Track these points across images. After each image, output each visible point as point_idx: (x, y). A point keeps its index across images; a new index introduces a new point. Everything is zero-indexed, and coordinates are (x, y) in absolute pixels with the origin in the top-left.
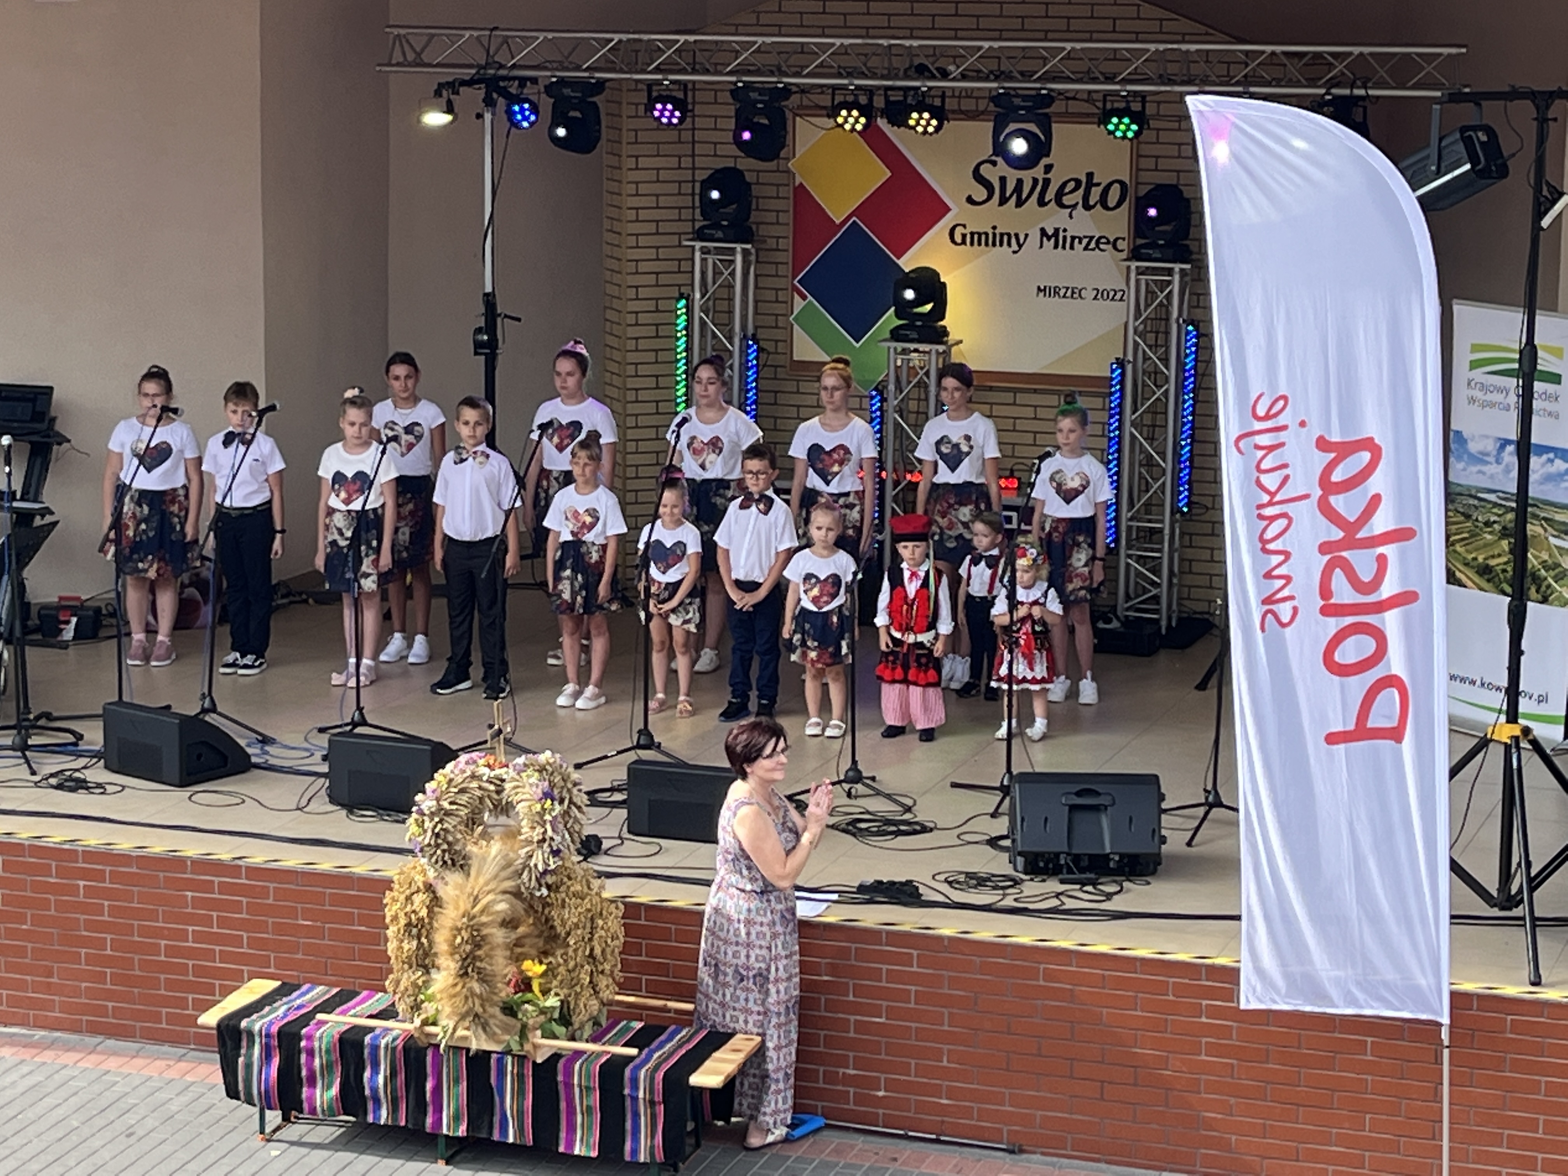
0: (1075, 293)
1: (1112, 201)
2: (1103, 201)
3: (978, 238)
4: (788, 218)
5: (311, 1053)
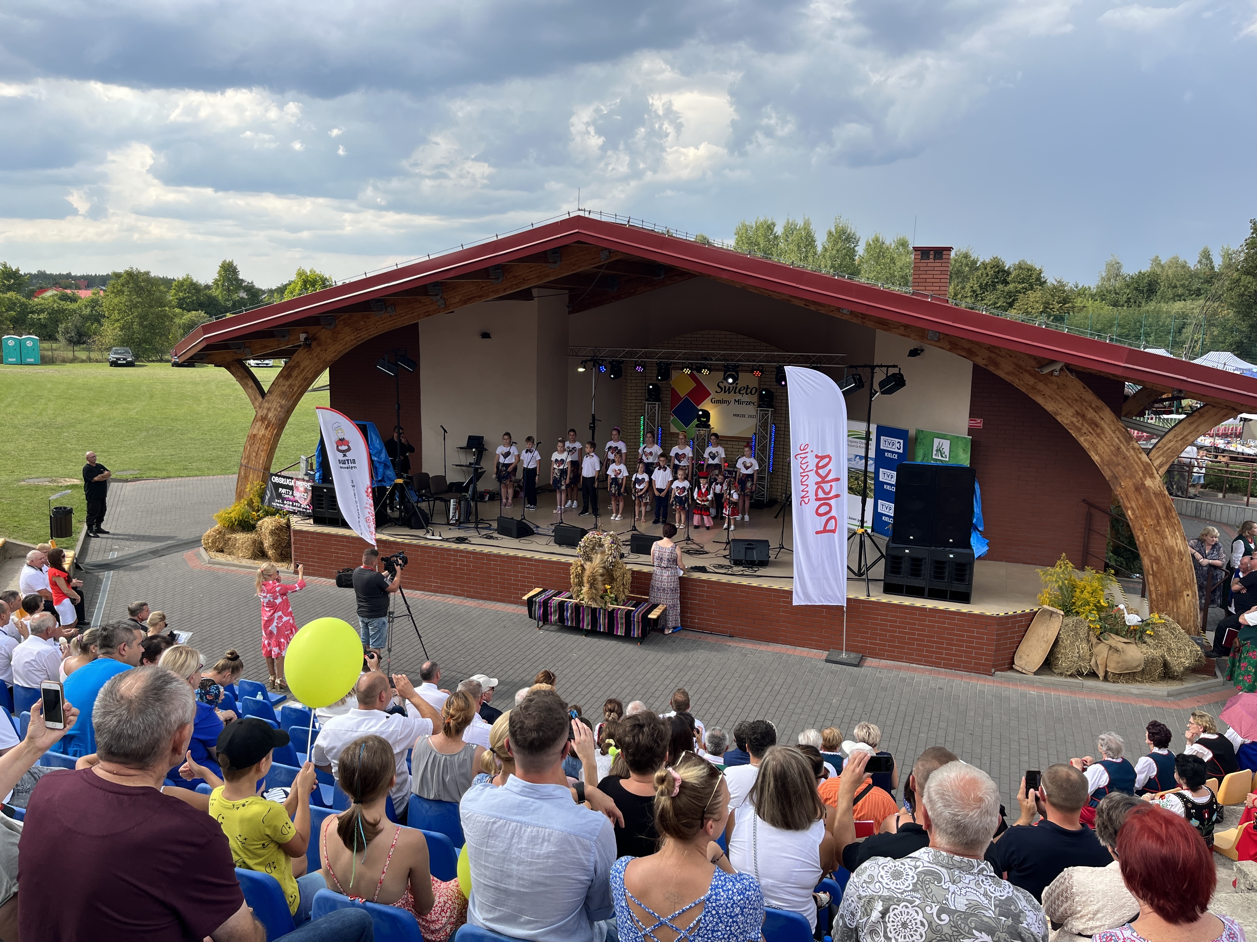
0: (744, 416)
1: (753, 392)
2: (751, 392)
3: (718, 402)
4: (669, 396)
5: (551, 607)
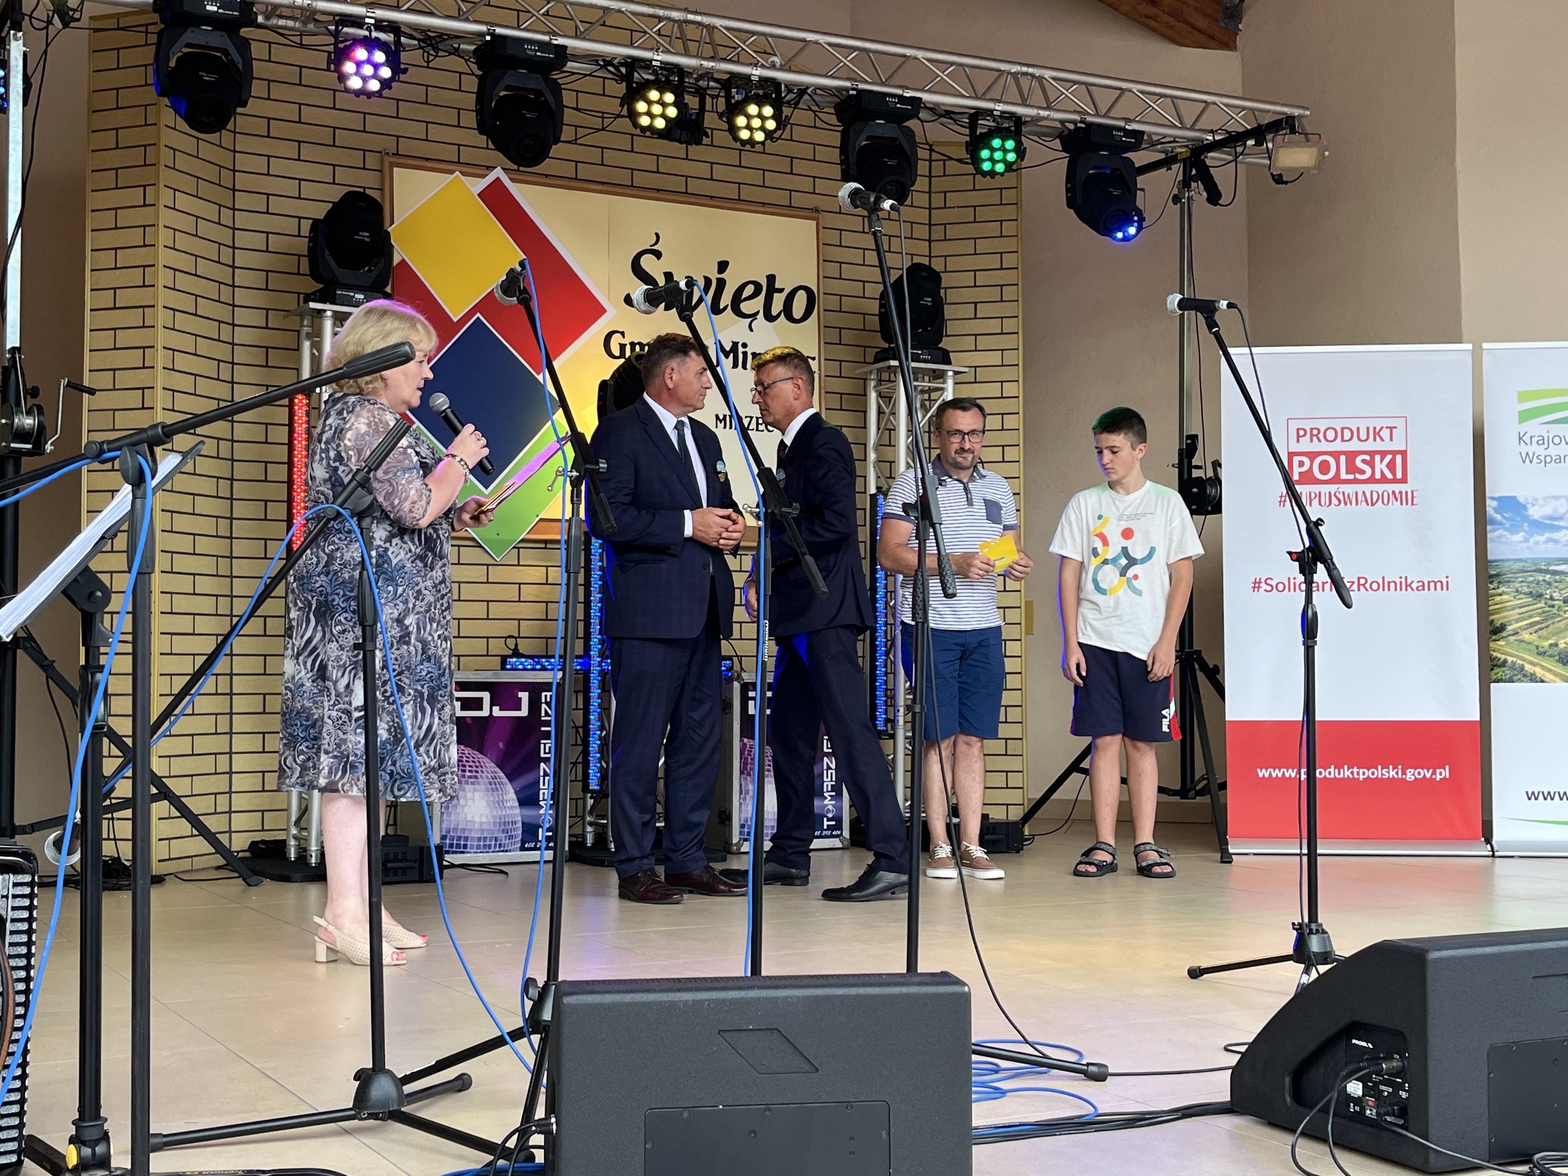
1: (798, 313)
2: (787, 311)
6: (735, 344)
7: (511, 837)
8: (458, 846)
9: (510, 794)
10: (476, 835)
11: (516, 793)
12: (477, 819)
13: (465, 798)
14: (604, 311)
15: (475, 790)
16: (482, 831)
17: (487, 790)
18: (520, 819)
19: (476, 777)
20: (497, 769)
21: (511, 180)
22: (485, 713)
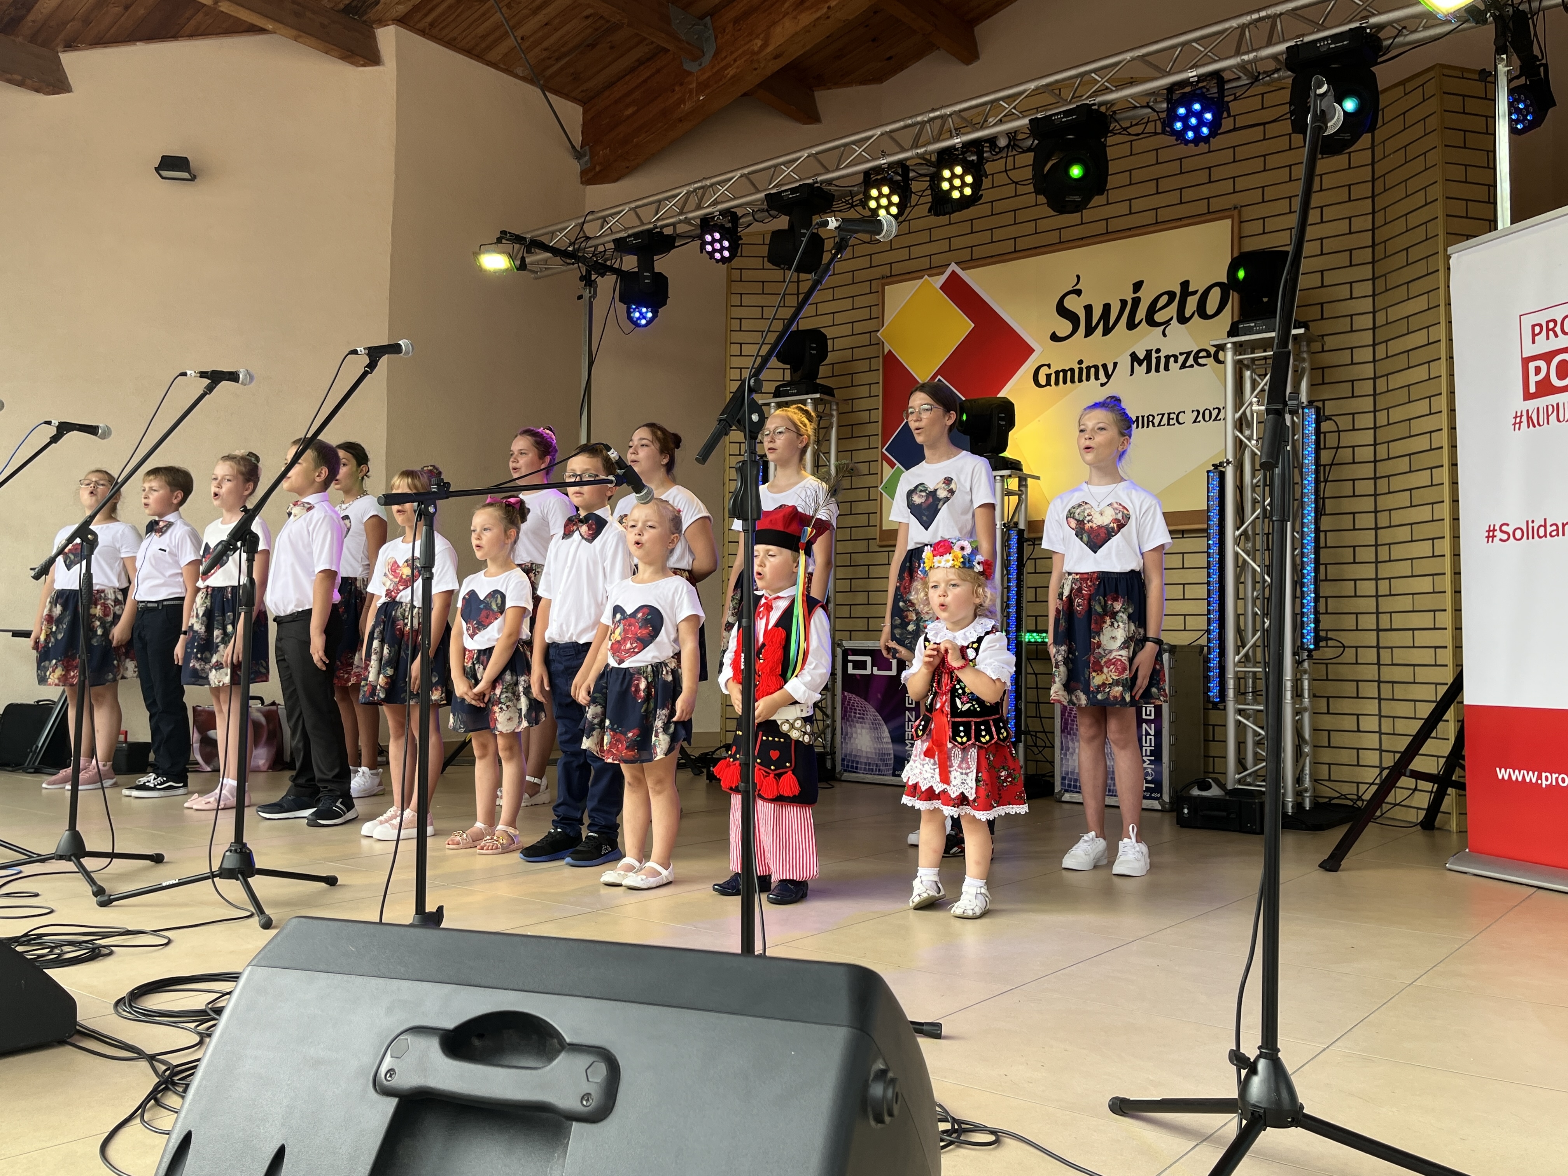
0: (1173, 419)
1: (1211, 308)
2: (1201, 309)
3: (1065, 376)
4: (879, 390)
6: (1149, 353)
7: (886, 765)
8: (852, 767)
9: (886, 733)
10: (864, 760)
11: (890, 732)
12: (864, 749)
13: (856, 733)
14: (1031, 351)
15: (863, 728)
16: (868, 758)
17: (871, 728)
18: (892, 752)
19: (863, 718)
20: (877, 714)
21: (963, 269)
22: (868, 672)
